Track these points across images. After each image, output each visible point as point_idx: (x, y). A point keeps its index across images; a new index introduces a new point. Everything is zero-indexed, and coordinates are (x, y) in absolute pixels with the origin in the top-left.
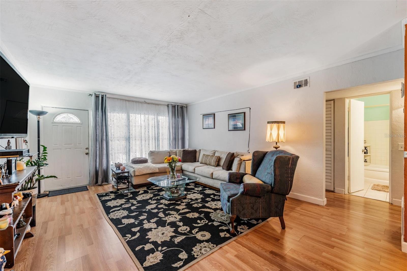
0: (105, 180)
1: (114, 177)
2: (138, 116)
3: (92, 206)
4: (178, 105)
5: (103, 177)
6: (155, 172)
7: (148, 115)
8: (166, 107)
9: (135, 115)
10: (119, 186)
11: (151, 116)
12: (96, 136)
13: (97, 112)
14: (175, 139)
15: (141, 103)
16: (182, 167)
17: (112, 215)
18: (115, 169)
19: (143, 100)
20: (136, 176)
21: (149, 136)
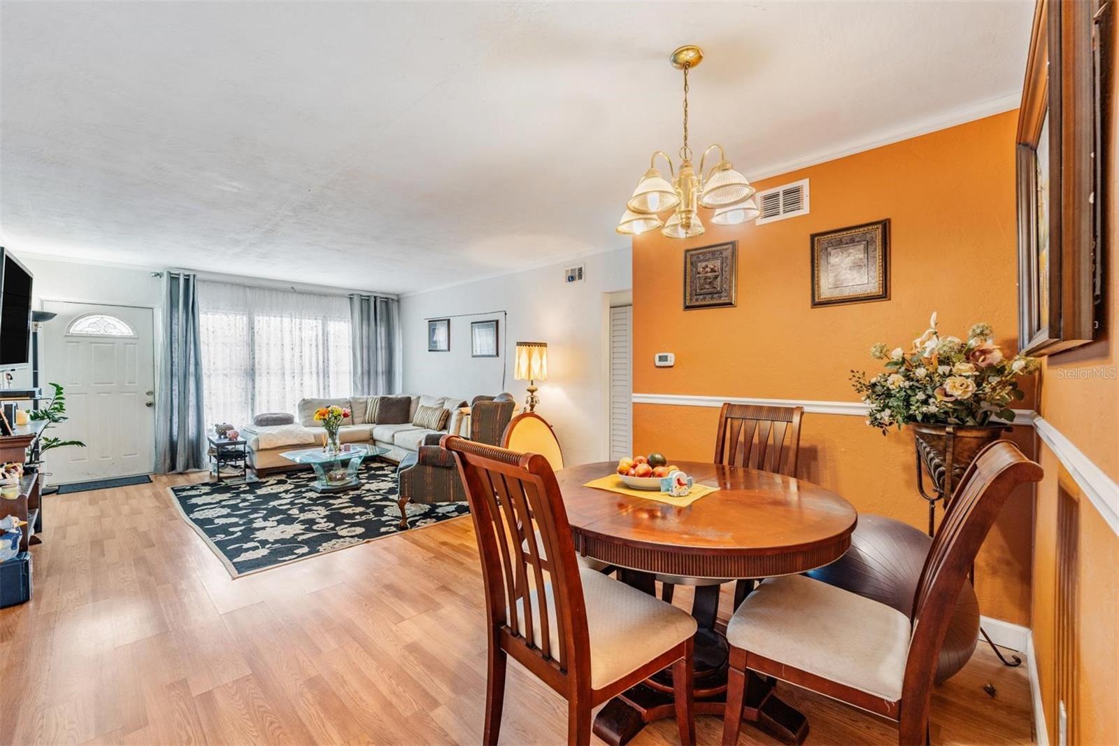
0: (194, 464)
1: (214, 454)
2: (274, 321)
3: (158, 505)
4: (375, 297)
5: (188, 455)
6: (307, 442)
7: (301, 318)
8: (348, 301)
9: (268, 318)
10: (221, 473)
11: (307, 320)
12: (172, 365)
13: (174, 313)
14: (369, 372)
15: (284, 292)
16: (372, 435)
17: (197, 515)
18: (215, 438)
19: (289, 286)
20: (262, 450)
21: (302, 367)
